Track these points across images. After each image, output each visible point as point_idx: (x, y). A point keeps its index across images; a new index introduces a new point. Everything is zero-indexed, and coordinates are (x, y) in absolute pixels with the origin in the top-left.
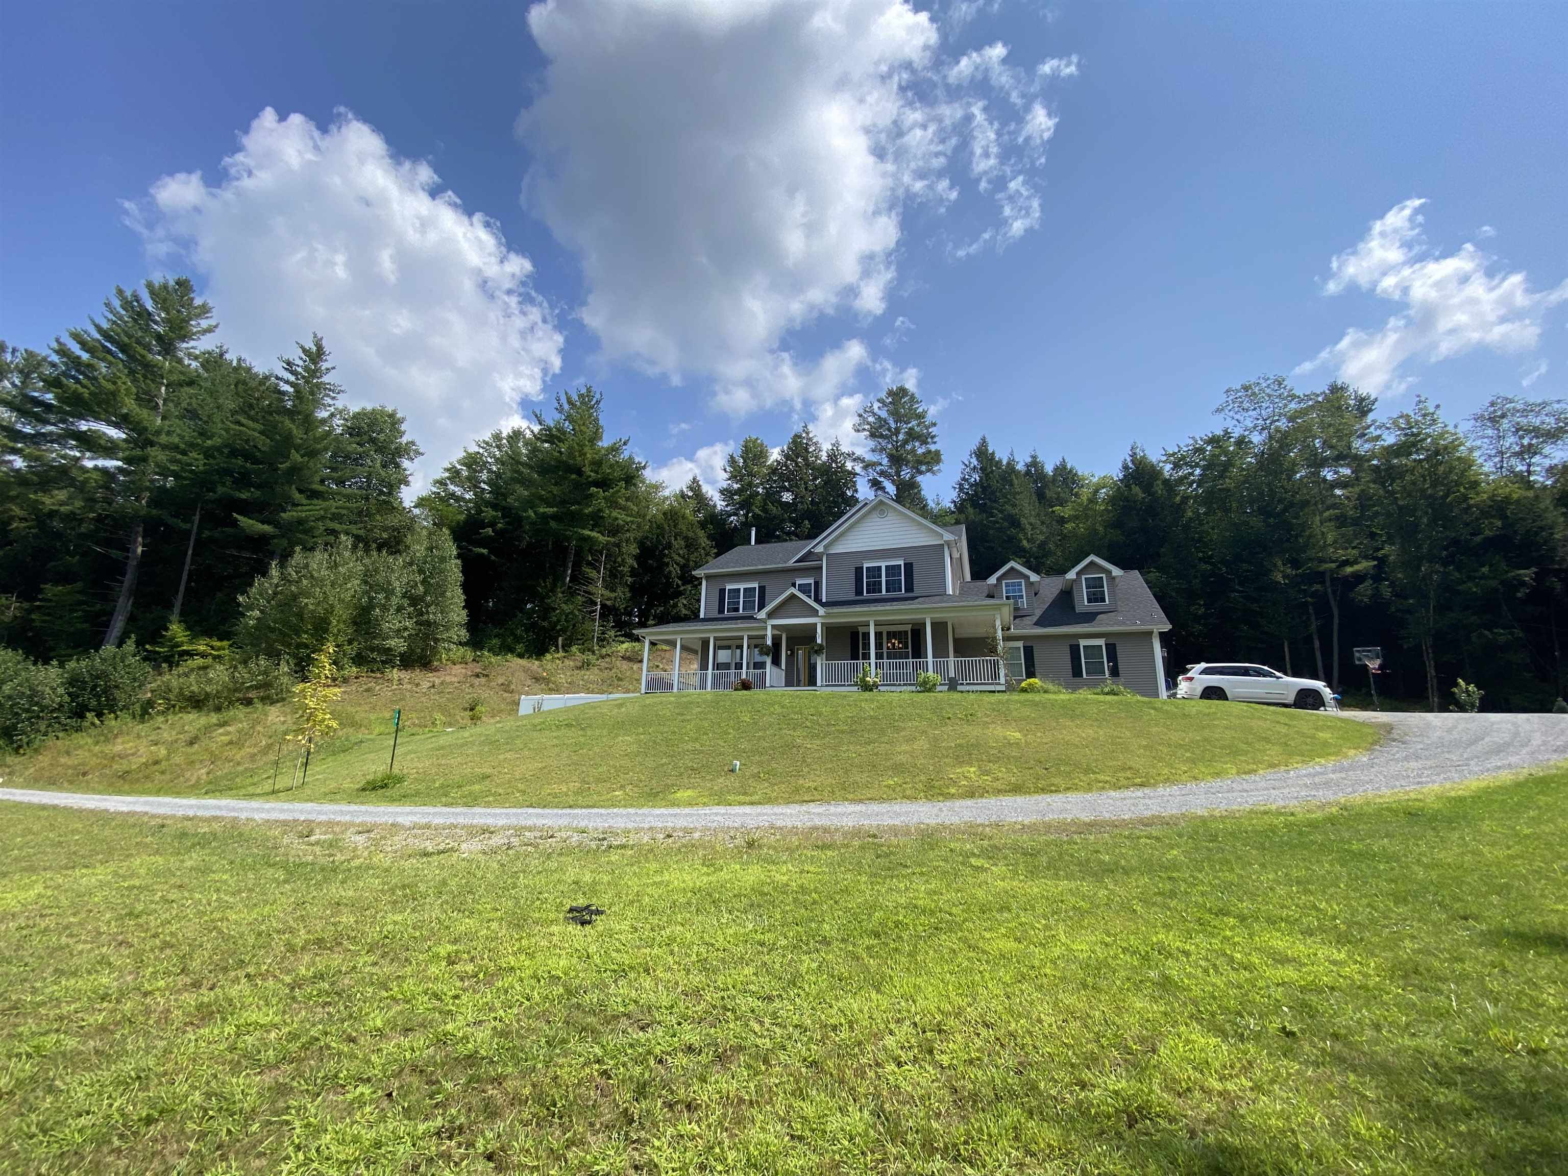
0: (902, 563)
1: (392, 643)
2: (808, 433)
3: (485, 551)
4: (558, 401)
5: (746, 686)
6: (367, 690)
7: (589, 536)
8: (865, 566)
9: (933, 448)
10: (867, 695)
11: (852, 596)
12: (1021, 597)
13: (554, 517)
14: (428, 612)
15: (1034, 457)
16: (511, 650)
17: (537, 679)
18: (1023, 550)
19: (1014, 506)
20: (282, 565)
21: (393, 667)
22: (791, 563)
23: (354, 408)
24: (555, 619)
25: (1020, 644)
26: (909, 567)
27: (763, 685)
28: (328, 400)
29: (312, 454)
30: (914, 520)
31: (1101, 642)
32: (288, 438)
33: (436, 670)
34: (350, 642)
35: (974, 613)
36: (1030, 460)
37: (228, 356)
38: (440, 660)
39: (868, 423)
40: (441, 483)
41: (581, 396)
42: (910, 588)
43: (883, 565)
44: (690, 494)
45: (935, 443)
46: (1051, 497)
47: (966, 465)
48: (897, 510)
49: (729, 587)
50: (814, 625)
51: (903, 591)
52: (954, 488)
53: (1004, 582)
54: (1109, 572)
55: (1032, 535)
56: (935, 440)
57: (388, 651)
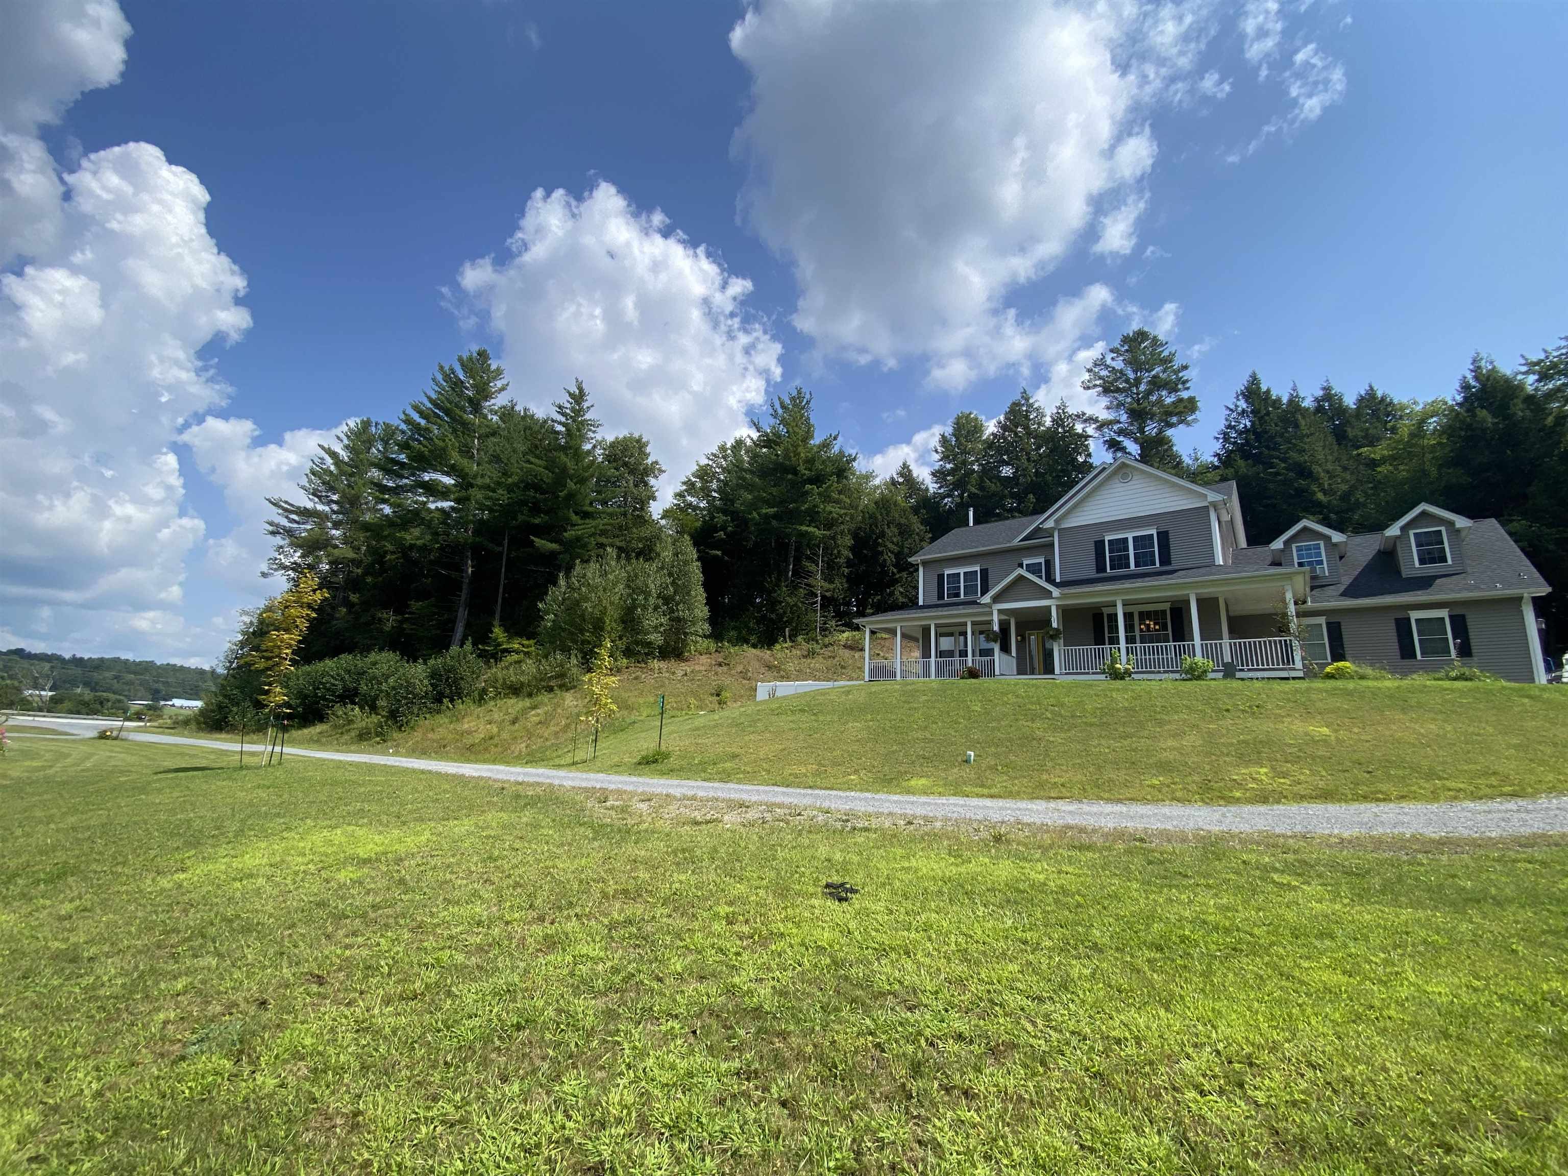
0: (1154, 532)
1: (652, 637)
2: (1027, 400)
3: (719, 553)
4: (773, 406)
5: (973, 674)
6: (636, 678)
7: (807, 531)
8: (1107, 538)
9: (1185, 395)
10: (1118, 684)
11: (1093, 574)
12: (1321, 563)
13: (775, 516)
14: (678, 610)
15: (1327, 389)
16: (747, 641)
17: (769, 667)
18: (1319, 504)
19: (1302, 451)
20: (568, 576)
21: (654, 658)
22: (1016, 542)
23: (610, 438)
24: (781, 611)
25: (1322, 620)
26: (1164, 537)
27: (992, 674)
28: (591, 434)
29: (582, 481)
30: (1166, 481)
31: (1444, 613)
32: (564, 469)
33: (687, 660)
34: (620, 638)
35: (1253, 586)
36: (1320, 393)
37: (517, 408)
38: (690, 651)
39: (1100, 378)
40: (680, 495)
41: (793, 399)
42: (1166, 561)
43: (1130, 536)
44: (901, 480)
45: (1188, 389)
46: (1356, 437)
47: (1231, 410)
48: (1143, 472)
49: (947, 572)
50: (1048, 608)
51: (1158, 565)
52: (1217, 438)
53: (1294, 546)
54: (1450, 524)
55: (1330, 485)
56: (1188, 385)
57: (649, 644)
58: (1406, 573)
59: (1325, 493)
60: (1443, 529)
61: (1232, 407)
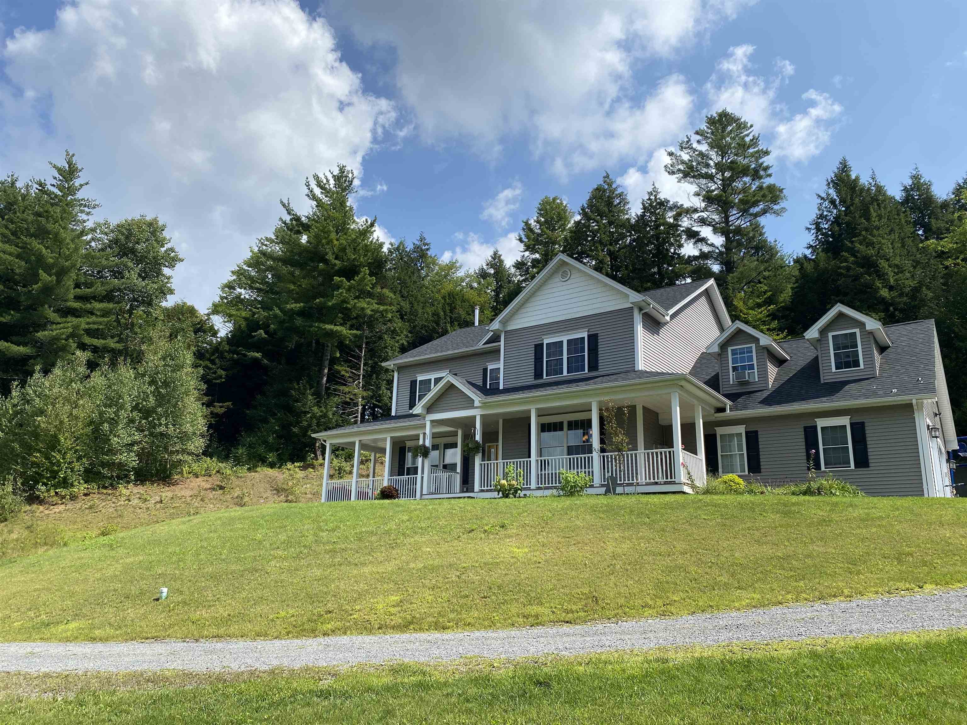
0: (585, 335)
1: (122, 457)
2: (610, 185)
3: (258, 355)
4: (308, 185)
6: (91, 508)
7: (331, 330)
8: (546, 342)
11: (530, 380)
13: (302, 313)
14: (160, 424)
15: (916, 178)
16: (263, 461)
17: (278, 491)
19: (870, 244)
20: (23, 384)
21: (128, 482)
22: (481, 345)
23: (114, 222)
24: (305, 424)
25: (741, 429)
26: (593, 339)
27: (412, 494)
28: (83, 217)
29: (62, 273)
30: (599, 281)
31: (845, 421)
32: (40, 258)
33: (176, 484)
34: (79, 458)
36: (908, 182)
37: (18, 185)
38: (181, 473)
39: (683, 162)
42: (594, 366)
43: (564, 338)
44: (492, 271)
45: (770, 175)
46: (938, 229)
47: (822, 198)
49: (420, 378)
50: (474, 418)
51: (586, 371)
52: (808, 229)
53: (730, 349)
54: (862, 325)
56: (769, 172)
57: (121, 465)
58: (825, 378)
60: (857, 331)
61: (824, 195)
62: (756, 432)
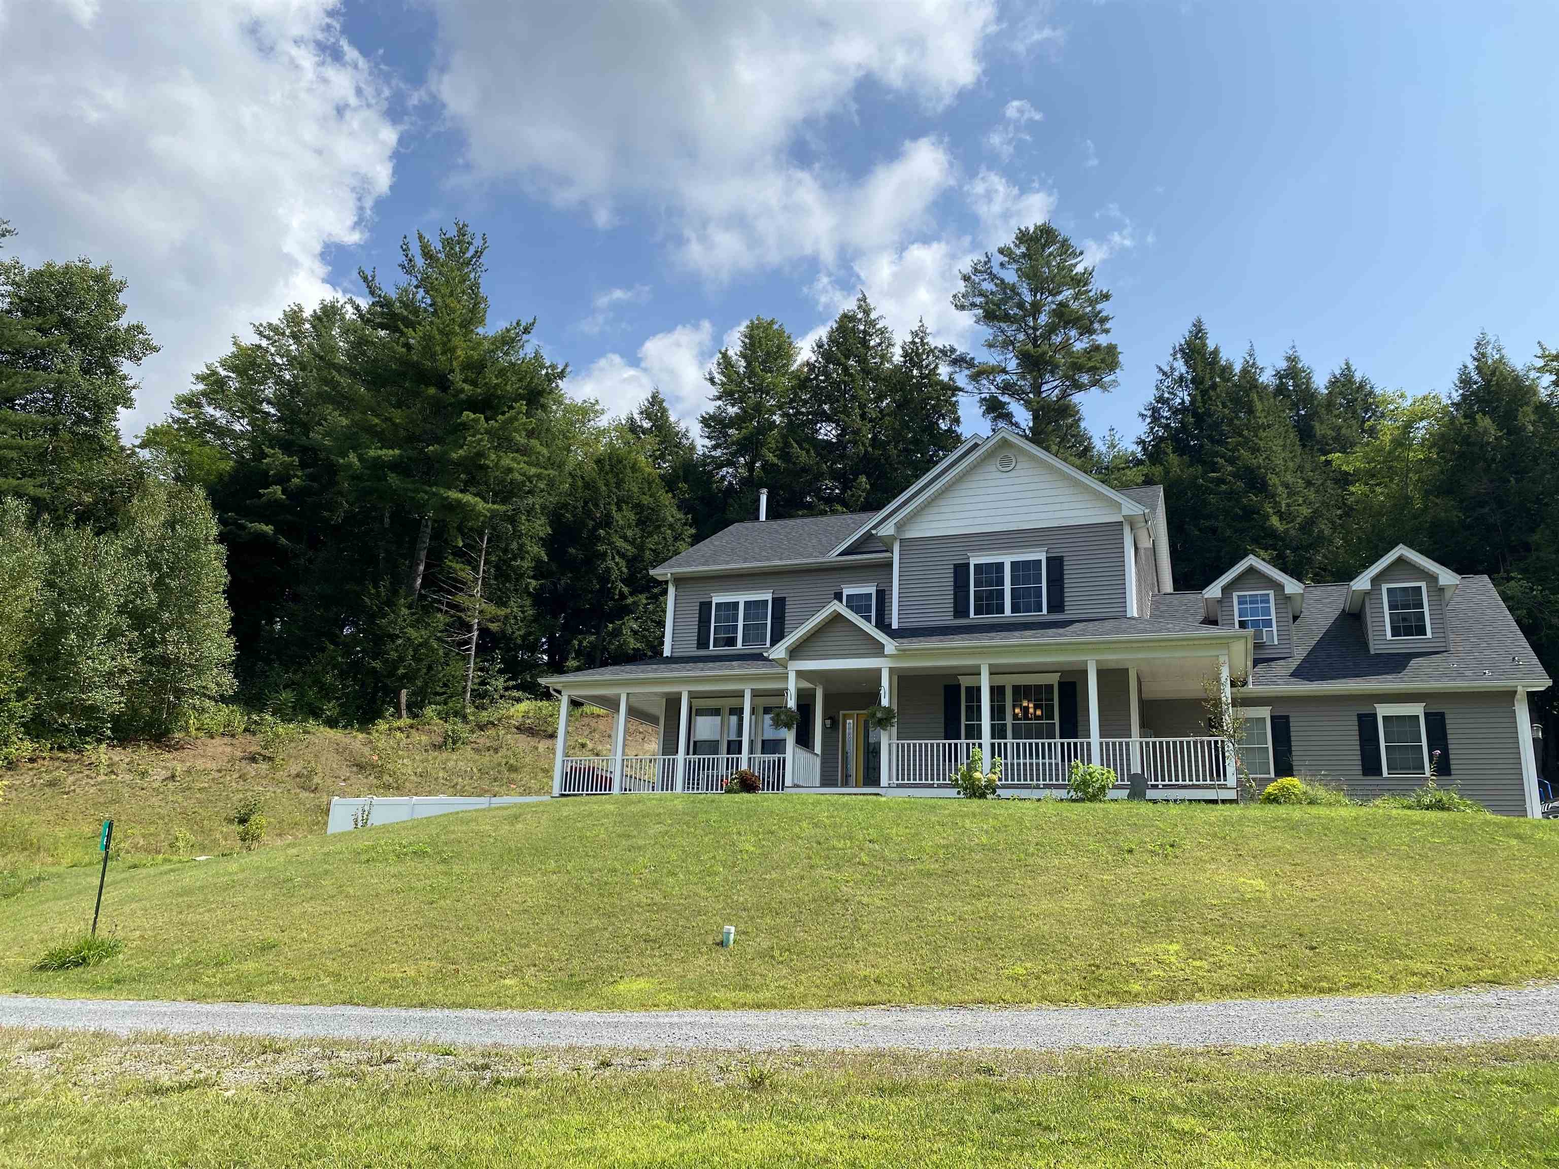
0: (1042, 556)
1: (97, 697)
2: (867, 312)
3: (268, 529)
4: (405, 249)
5: (747, 784)
6: (52, 784)
7: (459, 502)
8: (973, 562)
9: (1102, 340)
10: (975, 804)
11: (948, 619)
12: (1268, 623)
13: (395, 466)
14: (164, 640)
15: (1292, 360)
16: (315, 713)
17: (360, 767)
18: (1272, 533)
19: (1255, 450)
21: (99, 741)
22: (833, 556)
23: (32, 264)
24: (394, 655)
25: (1265, 712)
26: (1056, 565)
27: (779, 785)
31: (1417, 710)
33: (178, 747)
34: (21, 695)
35: (1178, 654)
36: (1283, 365)
38: (186, 729)
39: (982, 294)
40: (190, 402)
41: (448, 243)
42: (1057, 605)
43: (1007, 559)
44: (647, 424)
45: (1107, 331)
46: (1324, 436)
47: (1165, 374)
48: (1033, 458)
49: (717, 599)
50: (879, 671)
51: (1045, 611)
52: (1143, 416)
53: (1235, 595)
54: (1432, 579)
55: (1288, 505)
56: (1107, 325)
57: (91, 711)
58: (1375, 647)
59: (1281, 516)
60: (1423, 585)
61: (1166, 369)
62: (1287, 718)
